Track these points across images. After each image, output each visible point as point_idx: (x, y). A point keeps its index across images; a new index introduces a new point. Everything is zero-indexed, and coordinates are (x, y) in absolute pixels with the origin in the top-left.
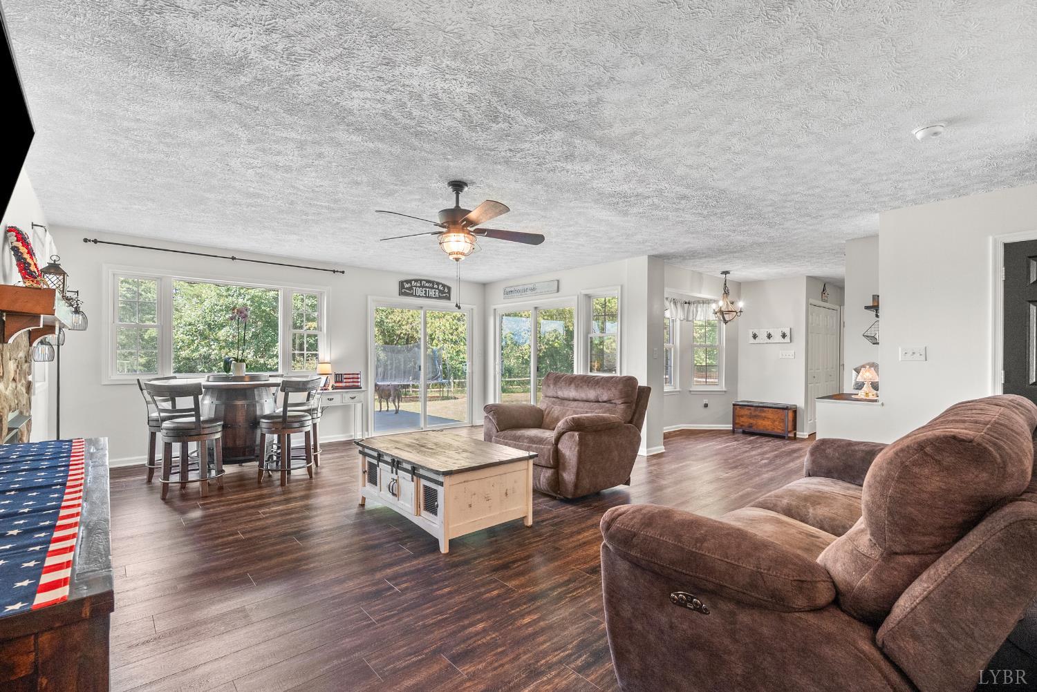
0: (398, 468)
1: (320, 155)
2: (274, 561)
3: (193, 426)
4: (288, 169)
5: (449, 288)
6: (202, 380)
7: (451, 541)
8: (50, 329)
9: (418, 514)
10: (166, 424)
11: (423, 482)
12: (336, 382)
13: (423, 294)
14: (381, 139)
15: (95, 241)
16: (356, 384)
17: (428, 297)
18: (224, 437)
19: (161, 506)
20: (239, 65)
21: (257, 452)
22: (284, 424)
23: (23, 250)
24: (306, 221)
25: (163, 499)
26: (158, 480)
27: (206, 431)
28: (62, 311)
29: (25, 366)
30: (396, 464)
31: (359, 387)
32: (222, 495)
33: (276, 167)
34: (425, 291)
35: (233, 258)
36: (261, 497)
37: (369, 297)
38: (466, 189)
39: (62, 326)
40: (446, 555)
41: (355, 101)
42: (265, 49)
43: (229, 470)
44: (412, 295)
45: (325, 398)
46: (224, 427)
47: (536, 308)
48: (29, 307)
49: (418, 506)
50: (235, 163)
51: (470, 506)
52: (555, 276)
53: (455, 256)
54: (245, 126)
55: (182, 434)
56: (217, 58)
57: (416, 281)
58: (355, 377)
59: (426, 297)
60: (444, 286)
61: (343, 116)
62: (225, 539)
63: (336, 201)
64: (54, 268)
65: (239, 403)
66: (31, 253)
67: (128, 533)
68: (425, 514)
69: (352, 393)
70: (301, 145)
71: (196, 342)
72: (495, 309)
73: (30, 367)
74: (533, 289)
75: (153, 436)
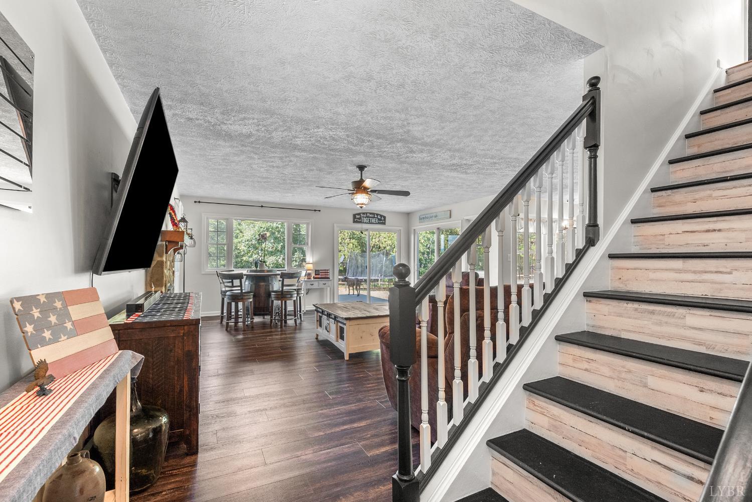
0: (329, 317)
1: (291, 161)
2: (269, 356)
3: (239, 295)
4: (278, 167)
5: (385, 217)
6: (245, 272)
7: (350, 354)
8: (182, 247)
9: (337, 341)
10: (228, 293)
11: (340, 324)
12: (316, 275)
13: (368, 221)
14: (316, 153)
15: (199, 202)
16: (327, 276)
17: (371, 223)
18: (254, 301)
19: (225, 332)
20: (250, 136)
21: (270, 310)
22: (283, 295)
23: (173, 214)
24: (294, 187)
25: (227, 330)
26: (225, 321)
27: (245, 298)
28: (187, 241)
29: (172, 263)
30: (329, 315)
31: (329, 278)
32: (253, 330)
33: (273, 167)
34: (370, 219)
35: (262, 206)
36: (271, 332)
37: (335, 225)
38: (366, 169)
39: (186, 246)
40: (347, 360)
41: (298, 141)
42: (258, 130)
43: (257, 319)
44: (360, 222)
45: (309, 283)
46: (254, 296)
47: (438, 228)
48: (175, 239)
49: (337, 337)
50: (254, 166)
51: (361, 338)
52: (447, 208)
53: (360, 206)
54: (256, 154)
55: (236, 298)
56: (241, 135)
57: (364, 214)
58: (326, 271)
59: (370, 223)
60: (381, 216)
61: (295, 147)
62: (250, 347)
63: (305, 178)
64: (183, 220)
65: (262, 284)
66: (175, 215)
67: (212, 342)
68: (340, 340)
69: (324, 281)
70: (281, 158)
71: (251, 251)
72: (414, 230)
73: (174, 264)
74: (436, 216)
75: (223, 299)
